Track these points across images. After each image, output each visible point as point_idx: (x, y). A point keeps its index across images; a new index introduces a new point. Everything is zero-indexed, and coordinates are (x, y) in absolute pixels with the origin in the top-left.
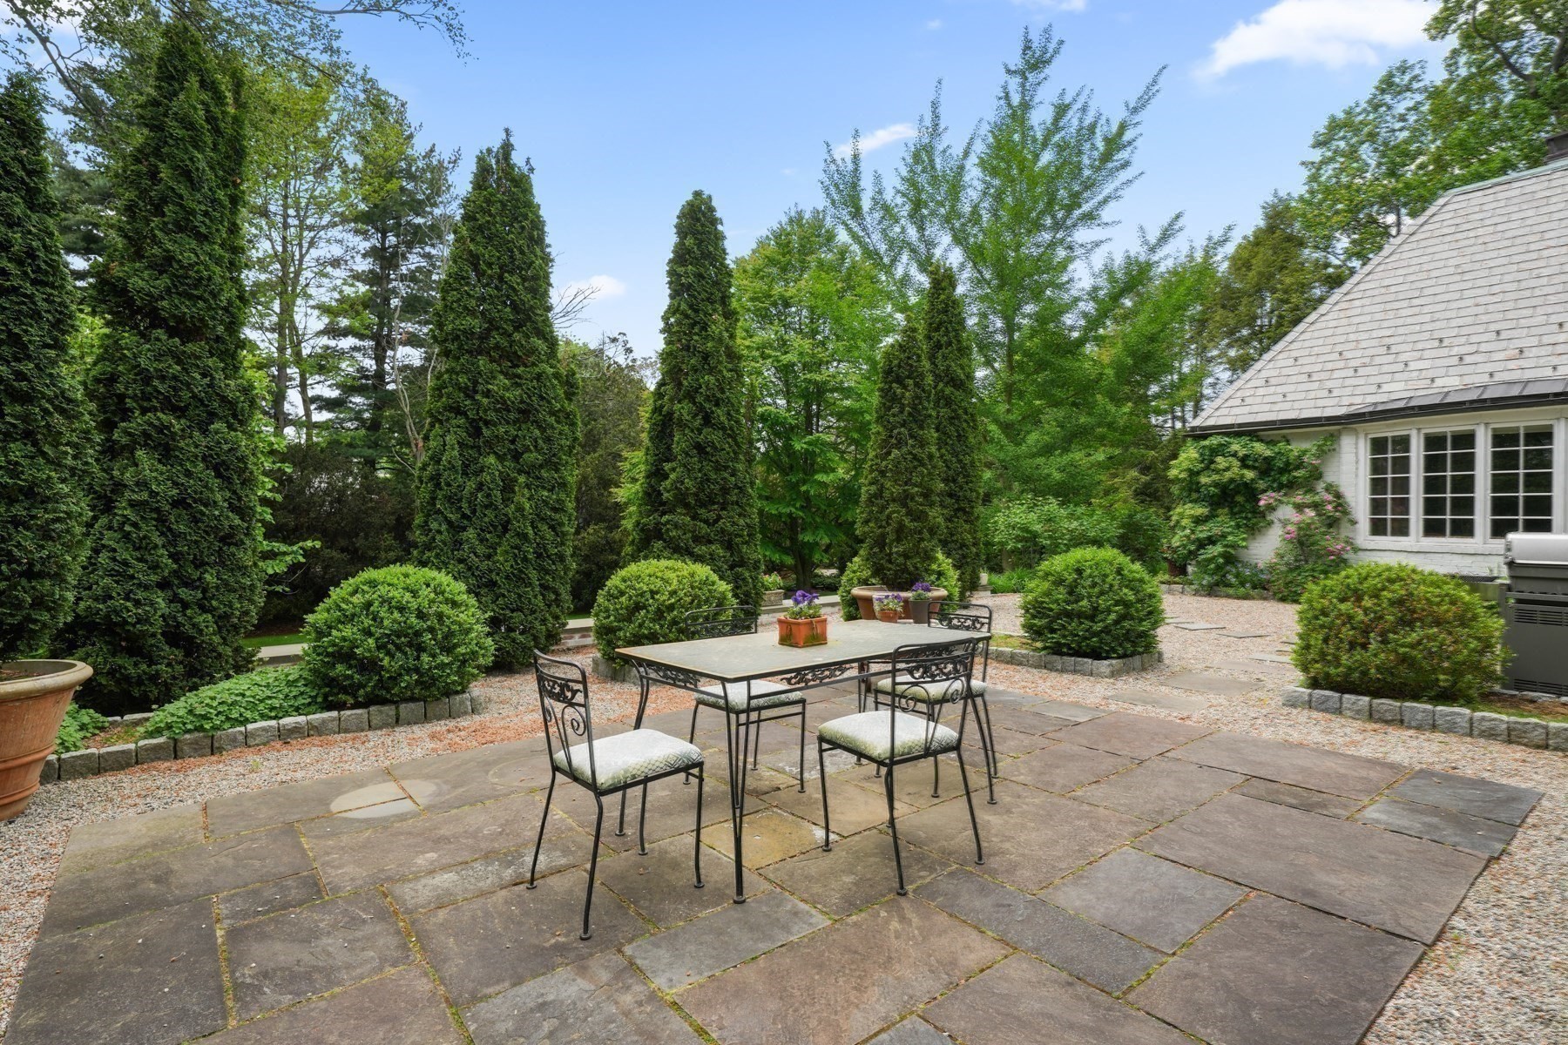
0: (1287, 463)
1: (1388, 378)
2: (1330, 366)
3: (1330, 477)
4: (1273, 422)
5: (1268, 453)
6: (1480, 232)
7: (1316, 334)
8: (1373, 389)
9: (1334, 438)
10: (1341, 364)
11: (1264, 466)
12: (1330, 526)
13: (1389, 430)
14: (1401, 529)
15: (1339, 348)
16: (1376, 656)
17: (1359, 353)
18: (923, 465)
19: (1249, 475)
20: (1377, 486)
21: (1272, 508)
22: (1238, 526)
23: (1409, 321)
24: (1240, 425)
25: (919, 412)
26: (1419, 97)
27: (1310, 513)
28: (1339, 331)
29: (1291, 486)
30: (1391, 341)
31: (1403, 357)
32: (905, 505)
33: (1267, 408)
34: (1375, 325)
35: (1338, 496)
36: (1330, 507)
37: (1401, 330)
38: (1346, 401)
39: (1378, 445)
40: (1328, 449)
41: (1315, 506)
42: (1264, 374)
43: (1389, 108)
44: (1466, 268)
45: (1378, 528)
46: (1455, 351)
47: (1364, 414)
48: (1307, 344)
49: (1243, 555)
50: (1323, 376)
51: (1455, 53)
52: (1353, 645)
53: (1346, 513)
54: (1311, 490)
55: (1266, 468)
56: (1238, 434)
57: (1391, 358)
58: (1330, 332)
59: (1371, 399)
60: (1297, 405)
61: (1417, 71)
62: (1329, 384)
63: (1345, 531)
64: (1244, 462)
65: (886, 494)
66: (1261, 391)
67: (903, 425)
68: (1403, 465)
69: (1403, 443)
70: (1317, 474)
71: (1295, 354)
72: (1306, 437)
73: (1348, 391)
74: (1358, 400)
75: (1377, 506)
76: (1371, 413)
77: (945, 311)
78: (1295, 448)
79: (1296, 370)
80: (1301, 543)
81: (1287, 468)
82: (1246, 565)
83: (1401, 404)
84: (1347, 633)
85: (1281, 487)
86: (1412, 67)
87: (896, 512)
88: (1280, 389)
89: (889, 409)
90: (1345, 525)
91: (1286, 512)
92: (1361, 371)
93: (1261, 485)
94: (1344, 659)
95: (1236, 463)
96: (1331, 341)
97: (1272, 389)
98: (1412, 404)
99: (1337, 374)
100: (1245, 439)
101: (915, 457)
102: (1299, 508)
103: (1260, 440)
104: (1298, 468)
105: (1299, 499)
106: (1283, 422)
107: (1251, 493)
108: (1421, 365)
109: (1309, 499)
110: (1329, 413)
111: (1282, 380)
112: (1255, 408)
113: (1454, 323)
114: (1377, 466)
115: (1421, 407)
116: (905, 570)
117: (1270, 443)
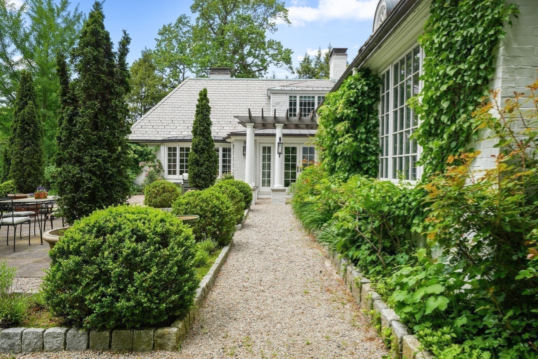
0: (147, 153)
1: (172, 130)
2: (158, 124)
3: (158, 158)
4: (143, 140)
5: (141, 150)
6: (194, 92)
7: (155, 114)
8: (168, 133)
9: (159, 146)
10: (161, 124)
11: (140, 154)
12: (158, 172)
13: (172, 145)
14: (175, 173)
15: (160, 119)
16: (159, 199)
17: (165, 122)
18: (38, 153)
19: (136, 156)
20: (169, 161)
21: (142, 167)
22: (133, 172)
23: (178, 114)
24: (134, 140)
25: (35, 135)
26: (189, 29)
27: (152, 168)
28: (161, 114)
29: (148, 160)
30: (173, 119)
31: (176, 125)
32: (31, 166)
33: (141, 135)
34: (170, 114)
35: (160, 163)
36: (157, 167)
37: (176, 117)
38: (162, 136)
39: (170, 149)
40: (158, 149)
41: (154, 166)
42: (140, 124)
43: (181, 29)
44: (191, 102)
45: (170, 173)
46: (187, 125)
47: (166, 140)
48: (153, 116)
49: (135, 181)
50: (157, 127)
51: (198, 19)
52: (155, 198)
53: (162, 168)
54: (153, 161)
55: (141, 154)
56: (133, 143)
57: (173, 124)
58: (158, 114)
59: (168, 136)
60: (150, 135)
61: (188, 19)
62: (158, 130)
63: (162, 173)
64: (135, 152)
65: (24, 162)
66: (140, 130)
67: (30, 139)
68: (175, 155)
69: (175, 149)
70: (155, 157)
71: (149, 119)
72: (152, 145)
73: (163, 133)
74: (165, 136)
75: (169, 166)
76: (168, 140)
77: (29, 90)
78: (149, 148)
79: (149, 124)
80: (151, 177)
81: (147, 155)
82: (135, 184)
83: (174, 138)
84: (154, 195)
85: (145, 160)
86: (187, 17)
87: (28, 168)
88: (145, 130)
89: (24, 133)
90: (162, 172)
91: (146, 168)
92: (166, 127)
93: (140, 159)
94: (153, 201)
95: (132, 152)
96: (158, 116)
97: (143, 130)
98: (177, 138)
99: (160, 127)
100: (135, 145)
101: (35, 150)
102: (150, 166)
103: (139, 145)
104: (150, 155)
105: (150, 164)
106: (146, 140)
107: (137, 162)
108: (180, 128)
109: (152, 164)
110: (158, 139)
111: (146, 127)
112: (138, 135)
113: (187, 117)
114: (169, 155)
115: (179, 140)
116: (32, 187)
117: (142, 146)
